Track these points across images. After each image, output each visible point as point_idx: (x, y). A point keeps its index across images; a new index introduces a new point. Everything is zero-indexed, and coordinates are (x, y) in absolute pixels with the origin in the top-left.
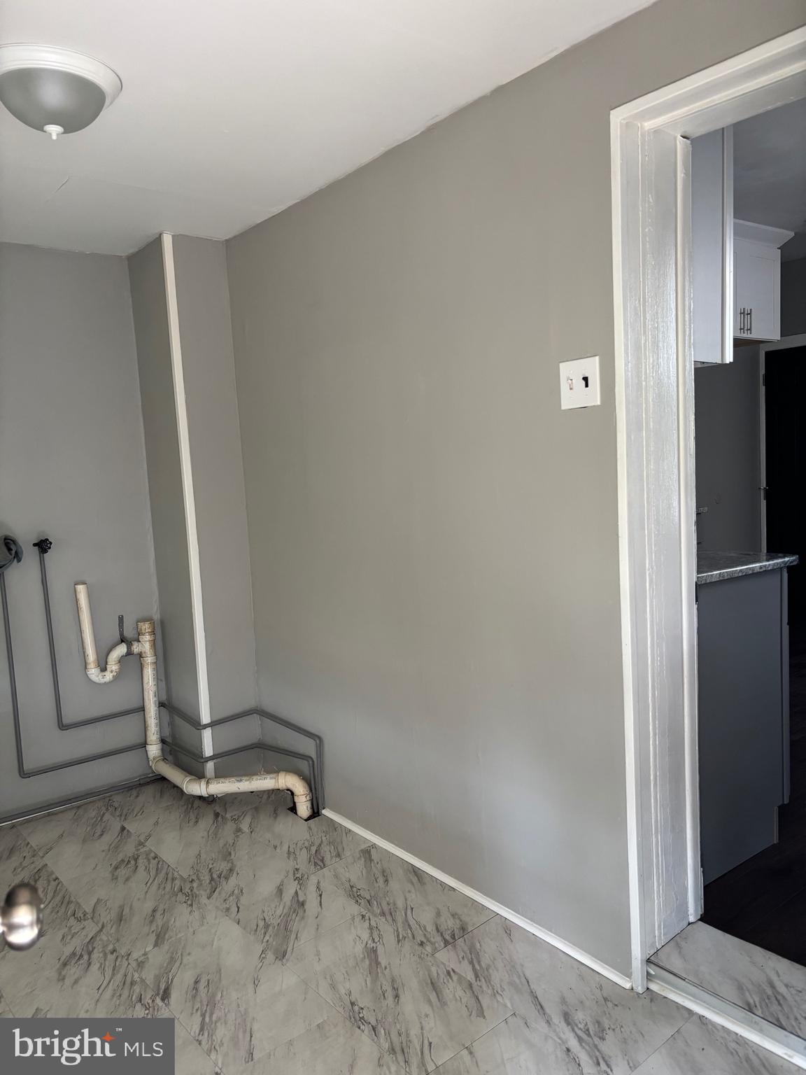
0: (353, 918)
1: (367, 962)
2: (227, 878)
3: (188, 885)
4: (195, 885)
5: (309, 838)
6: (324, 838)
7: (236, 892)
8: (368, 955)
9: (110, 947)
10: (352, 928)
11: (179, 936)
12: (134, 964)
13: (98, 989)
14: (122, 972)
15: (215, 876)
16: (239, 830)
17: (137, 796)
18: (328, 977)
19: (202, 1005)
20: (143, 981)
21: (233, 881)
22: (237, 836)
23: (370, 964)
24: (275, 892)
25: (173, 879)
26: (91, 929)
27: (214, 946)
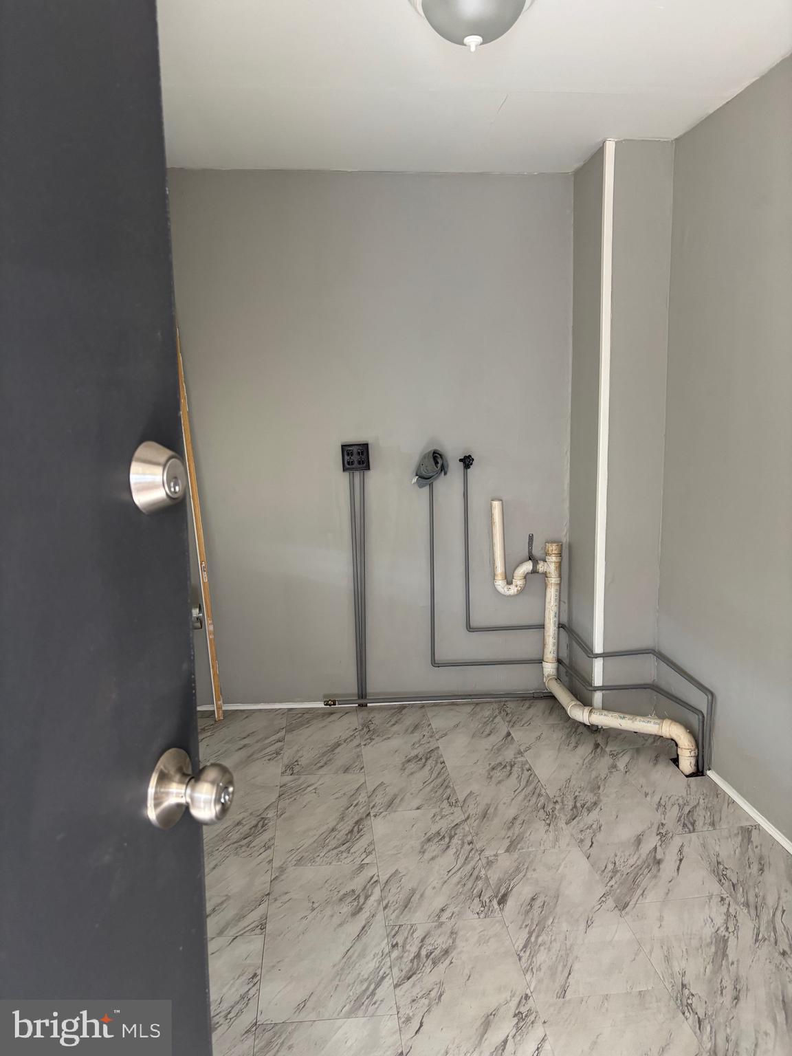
0: (710, 897)
1: (713, 949)
2: (589, 810)
3: (551, 806)
4: (558, 807)
5: (684, 795)
6: (702, 801)
7: (594, 826)
8: (716, 942)
9: (469, 838)
10: (707, 906)
11: (530, 849)
12: (484, 861)
13: (449, 872)
14: (472, 864)
15: (578, 805)
16: (614, 766)
17: (529, 708)
18: (665, 948)
19: (532, 923)
20: (487, 879)
21: (594, 814)
22: (611, 772)
23: (716, 953)
24: (632, 840)
25: (540, 795)
26: (458, 816)
27: (559, 871)
